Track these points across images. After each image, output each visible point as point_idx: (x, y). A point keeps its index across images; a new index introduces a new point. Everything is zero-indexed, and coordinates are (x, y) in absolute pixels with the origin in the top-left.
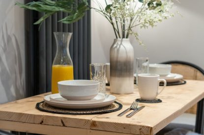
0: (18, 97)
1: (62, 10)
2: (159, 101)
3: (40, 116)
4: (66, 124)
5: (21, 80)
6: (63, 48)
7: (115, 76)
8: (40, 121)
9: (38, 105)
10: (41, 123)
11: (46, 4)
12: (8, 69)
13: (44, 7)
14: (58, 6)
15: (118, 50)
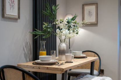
0: (30, 61)
1: (43, 34)
2: (72, 62)
3: (33, 66)
4: (40, 68)
5: (31, 56)
6: (43, 46)
7: (60, 55)
8: (33, 67)
9: (33, 63)
10: (33, 68)
11: (38, 32)
12: (26, 53)
13: (37, 33)
14: (42, 32)
15: (61, 46)
